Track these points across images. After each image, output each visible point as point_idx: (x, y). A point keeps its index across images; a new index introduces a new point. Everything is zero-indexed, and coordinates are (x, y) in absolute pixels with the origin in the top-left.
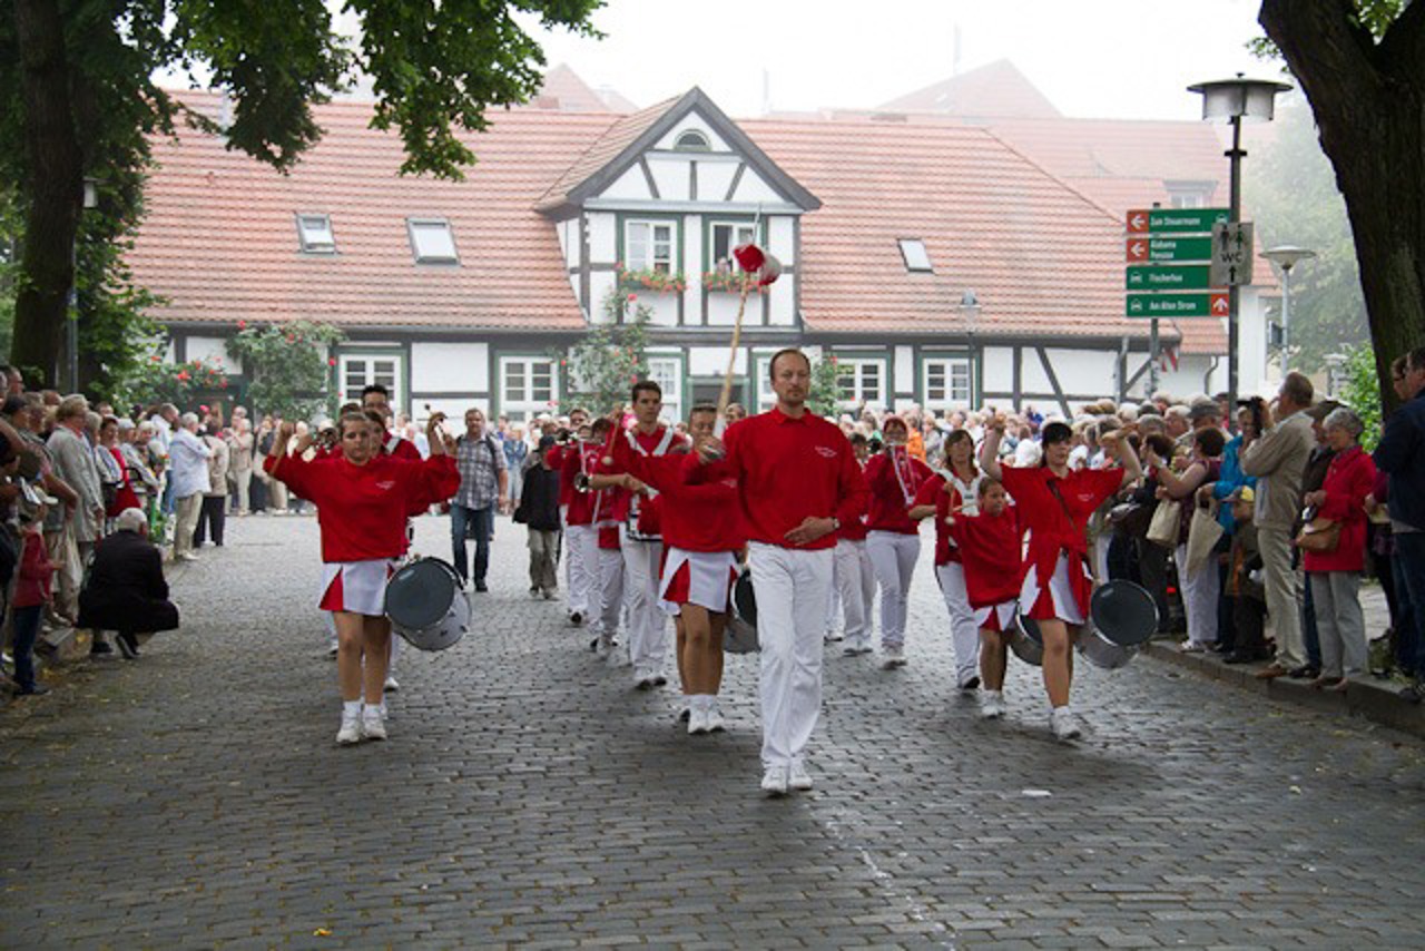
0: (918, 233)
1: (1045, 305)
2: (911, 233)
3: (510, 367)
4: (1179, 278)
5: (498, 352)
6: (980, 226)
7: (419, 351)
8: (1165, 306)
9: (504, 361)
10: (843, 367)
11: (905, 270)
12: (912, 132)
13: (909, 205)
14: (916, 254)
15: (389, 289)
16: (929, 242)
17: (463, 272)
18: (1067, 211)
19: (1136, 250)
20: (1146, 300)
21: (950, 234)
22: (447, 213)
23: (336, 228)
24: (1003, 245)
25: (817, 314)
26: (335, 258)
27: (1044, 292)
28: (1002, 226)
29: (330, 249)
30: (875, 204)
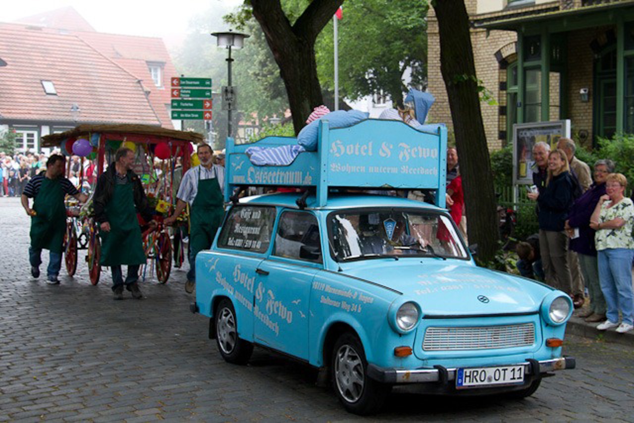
0: (50, 78)
1: (106, 110)
2: (47, 78)
4: (191, 105)
6: (77, 77)
8: (187, 115)
10: (19, 134)
11: (45, 94)
12: (45, 35)
13: (45, 66)
14: (49, 87)
16: (54, 82)
19: (175, 93)
20: (179, 113)
21: (64, 79)
24: (87, 85)
25: (6, 111)
27: (105, 105)
28: (86, 77)
30: (30, 65)
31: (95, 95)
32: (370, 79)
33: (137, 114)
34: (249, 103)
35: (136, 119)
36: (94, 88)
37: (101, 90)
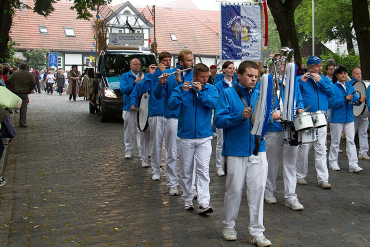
0: (174, 33)
1: (200, 48)
2: (173, 33)
3: (87, 60)
5: (84, 56)
6: (187, 32)
7: (66, 55)
9: (85, 58)
11: (171, 40)
12: (173, 12)
13: (172, 27)
14: (174, 37)
15: (60, 42)
16: (176, 35)
17: (76, 39)
18: (205, 29)
21: (181, 33)
22: (73, 26)
23: (48, 29)
24: (192, 36)
26: (48, 35)
27: (201, 46)
28: (192, 32)
29: (47, 33)
30: (165, 27)
31: (196, 41)
32: (335, 31)
33: (216, 50)
34: (274, 44)
35: (215, 53)
36: (195, 37)
37: (199, 38)
